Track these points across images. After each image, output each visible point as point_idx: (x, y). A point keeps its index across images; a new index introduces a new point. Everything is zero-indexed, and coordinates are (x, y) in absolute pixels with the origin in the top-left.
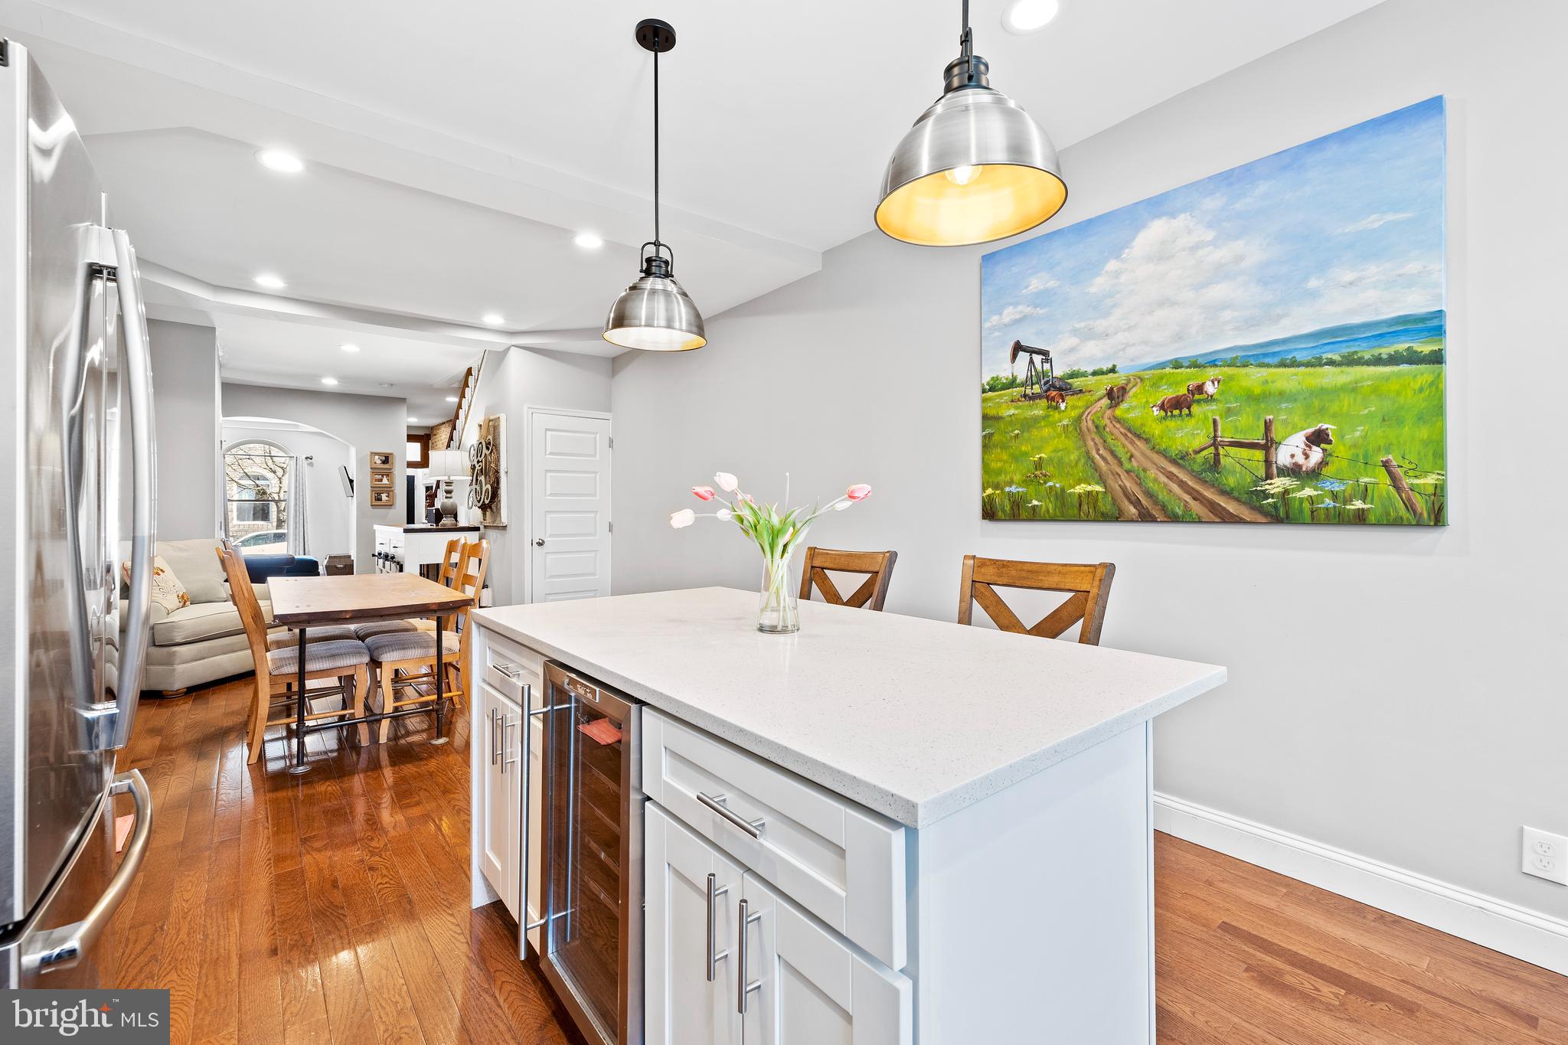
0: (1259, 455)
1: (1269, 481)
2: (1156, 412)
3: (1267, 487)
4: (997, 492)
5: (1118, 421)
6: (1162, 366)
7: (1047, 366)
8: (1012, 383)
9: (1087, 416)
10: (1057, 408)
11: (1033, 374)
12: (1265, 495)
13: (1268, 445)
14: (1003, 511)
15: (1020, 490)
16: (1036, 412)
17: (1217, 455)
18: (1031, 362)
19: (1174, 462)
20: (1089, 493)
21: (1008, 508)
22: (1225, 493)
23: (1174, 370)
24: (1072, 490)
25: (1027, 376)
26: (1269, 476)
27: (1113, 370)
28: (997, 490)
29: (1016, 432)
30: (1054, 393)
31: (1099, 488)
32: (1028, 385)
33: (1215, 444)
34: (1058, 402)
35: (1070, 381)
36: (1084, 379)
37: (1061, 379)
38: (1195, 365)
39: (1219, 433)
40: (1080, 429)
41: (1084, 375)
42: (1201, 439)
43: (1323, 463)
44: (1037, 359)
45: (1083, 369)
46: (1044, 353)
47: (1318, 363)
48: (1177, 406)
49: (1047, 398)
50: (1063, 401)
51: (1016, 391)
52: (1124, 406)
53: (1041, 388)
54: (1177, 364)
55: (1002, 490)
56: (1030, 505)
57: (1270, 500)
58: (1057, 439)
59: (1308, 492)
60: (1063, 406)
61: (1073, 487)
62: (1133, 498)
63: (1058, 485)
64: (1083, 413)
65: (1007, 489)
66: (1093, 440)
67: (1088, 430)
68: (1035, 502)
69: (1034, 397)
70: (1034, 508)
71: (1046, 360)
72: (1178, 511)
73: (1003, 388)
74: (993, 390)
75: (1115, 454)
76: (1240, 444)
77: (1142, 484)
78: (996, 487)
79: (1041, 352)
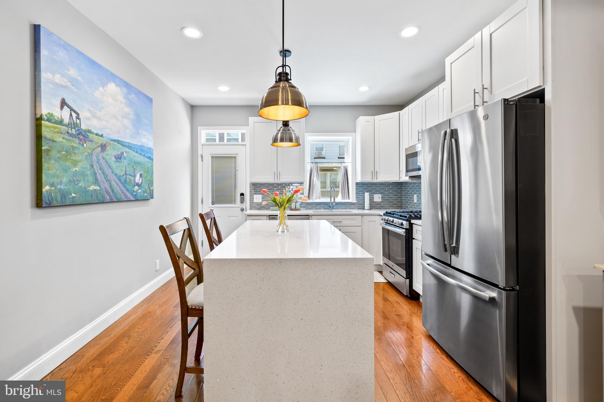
0: (132, 178)
1: (135, 187)
2: (114, 159)
3: (134, 189)
4: (52, 188)
5: (104, 158)
6: (115, 141)
7: (78, 121)
8: (61, 122)
9: (94, 154)
10: (83, 145)
11: (72, 122)
12: (134, 191)
13: (134, 176)
14: (57, 200)
15: (66, 187)
16: (74, 144)
17: (126, 178)
18: (71, 115)
19: (118, 178)
20: (95, 190)
21: (59, 199)
22: (128, 190)
23: (117, 144)
24: (89, 188)
25: (69, 122)
26: (135, 186)
27: (102, 136)
28: (53, 187)
29: (63, 152)
30: (82, 137)
31: (98, 188)
32: (70, 127)
33: (126, 174)
34: (83, 143)
35: (88, 134)
36: (92, 135)
37: (85, 131)
38: (121, 145)
39: (127, 170)
40: (92, 158)
41: (92, 133)
42: (123, 173)
43: (142, 183)
44: (74, 115)
45: (93, 130)
46: (78, 114)
47: (141, 154)
48: (119, 158)
49: (79, 138)
50: (85, 143)
51: (64, 128)
52: (105, 153)
53: (76, 132)
54: (118, 142)
55: (56, 187)
56: (71, 196)
57: (135, 193)
58: (83, 162)
59: (140, 191)
60: (85, 145)
61: (89, 187)
62: (108, 192)
63: (83, 186)
64: (93, 152)
65: (59, 187)
66: (96, 165)
67: (95, 160)
68: (73, 195)
69: (71, 135)
70: (73, 197)
71: (78, 118)
72: (119, 197)
73: (56, 123)
74: (49, 120)
75: (103, 173)
76: (130, 175)
77: (111, 187)
78: (52, 185)
79: (75, 112)
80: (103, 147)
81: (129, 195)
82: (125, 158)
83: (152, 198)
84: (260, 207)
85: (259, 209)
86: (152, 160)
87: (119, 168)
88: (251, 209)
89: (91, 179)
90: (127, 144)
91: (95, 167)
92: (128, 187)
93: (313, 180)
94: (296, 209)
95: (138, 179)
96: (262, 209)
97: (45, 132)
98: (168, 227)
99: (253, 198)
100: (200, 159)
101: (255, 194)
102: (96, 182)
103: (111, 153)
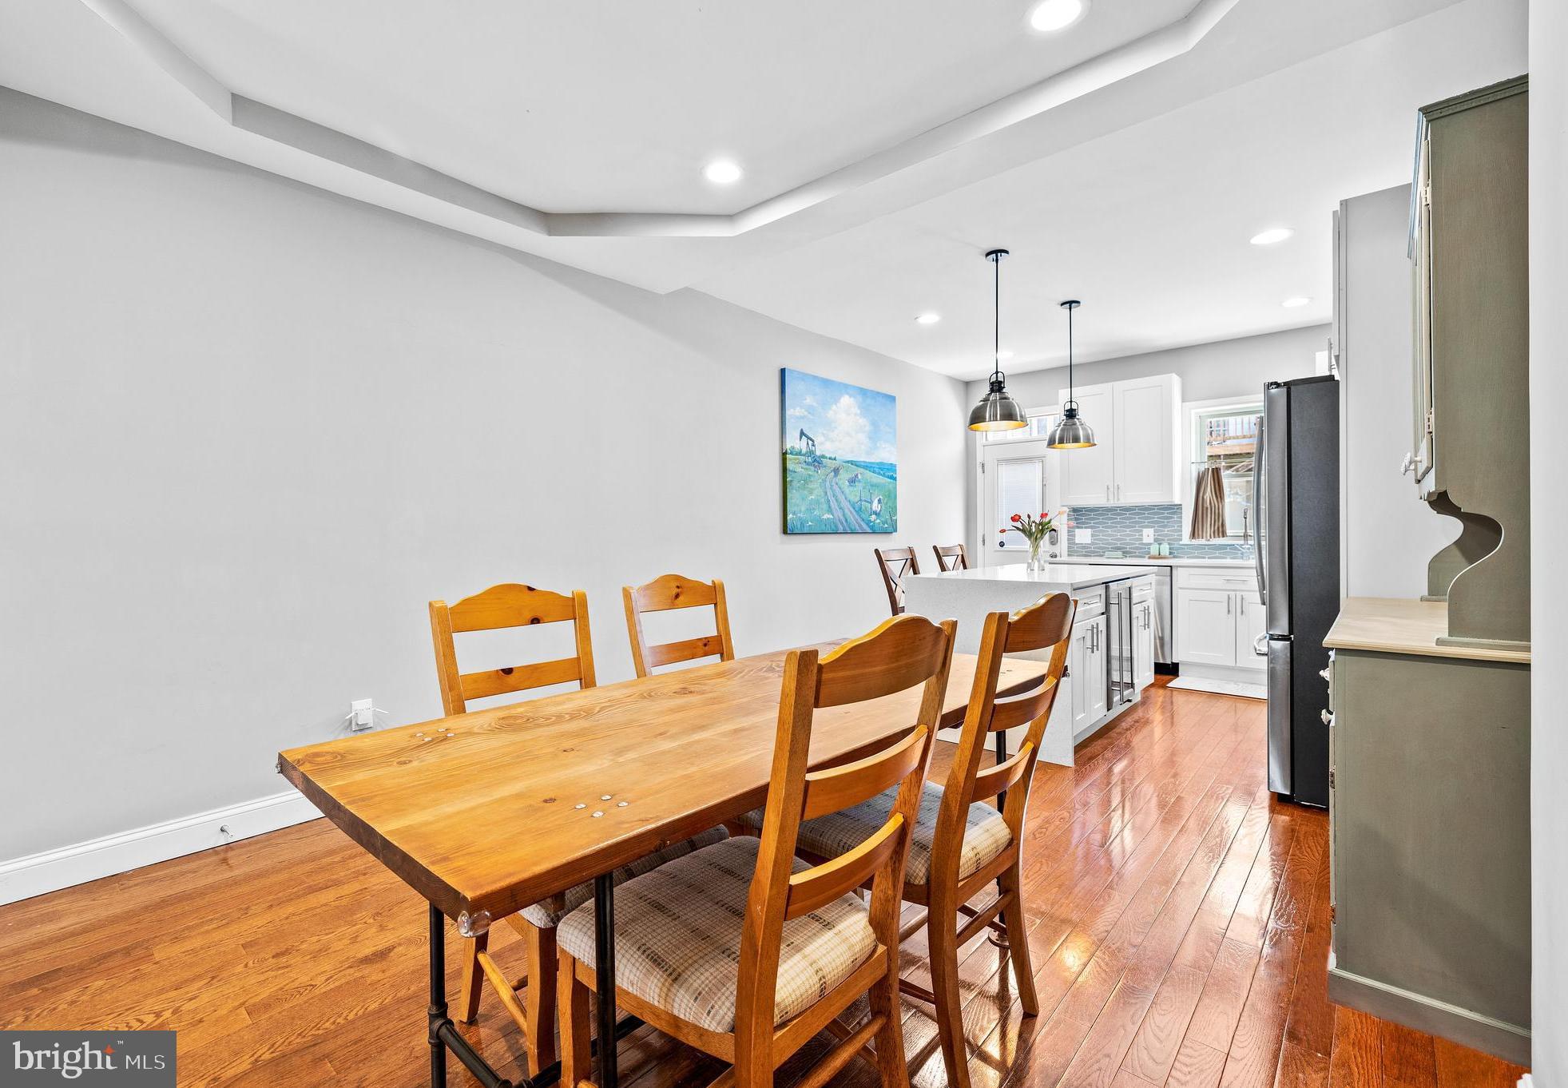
2: (847, 483)
4: (795, 516)
5: (837, 484)
6: (848, 462)
7: (813, 448)
8: (800, 453)
9: (828, 479)
10: (818, 472)
11: (809, 450)
12: (871, 521)
13: (871, 503)
14: (797, 528)
15: (805, 515)
16: (811, 472)
17: (862, 504)
18: (808, 443)
19: (851, 505)
20: (828, 518)
21: (799, 526)
22: (863, 520)
23: (851, 465)
24: (823, 518)
25: (806, 450)
27: (835, 459)
29: (803, 482)
30: (817, 464)
32: (807, 456)
33: (861, 500)
34: (818, 469)
35: (822, 459)
36: (826, 460)
37: (819, 457)
38: (856, 465)
39: (862, 495)
40: (826, 485)
41: (826, 458)
42: (858, 498)
43: (881, 510)
44: (810, 443)
46: (813, 441)
47: (879, 474)
48: (852, 481)
49: (814, 465)
50: (820, 469)
51: (802, 458)
52: (839, 477)
53: (812, 459)
54: (852, 463)
55: (798, 515)
56: (808, 525)
58: (817, 490)
60: (820, 471)
61: (823, 515)
62: (841, 522)
63: (818, 514)
64: (827, 477)
65: (800, 514)
66: (830, 492)
67: (828, 486)
68: (810, 523)
69: (808, 463)
70: (810, 526)
71: (813, 445)
72: (853, 528)
73: (796, 454)
74: (791, 453)
75: (837, 500)
76: (865, 501)
77: (844, 515)
78: (794, 514)
79: (811, 440)
80: (836, 471)
81: (865, 526)
82: (859, 481)
83: (896, 531)
84: (1086, 551)
85: (1086, 556)
86: (895, 479)
87: (854, 493)
88: (1069, 555)
89: (825, 506)
90: (863, 464)
91: (828, 494)
92: (863, 516)
93: (1203, 498)
94: (1160, 557)
95: (876, 506)
96: (1090, 556)
97: (790, 466)
98: (883, 552)
99: (1074, 536)
100: (979, 470)
101: (1078, 527)
102: (830, 510)
103: (844, 476)
